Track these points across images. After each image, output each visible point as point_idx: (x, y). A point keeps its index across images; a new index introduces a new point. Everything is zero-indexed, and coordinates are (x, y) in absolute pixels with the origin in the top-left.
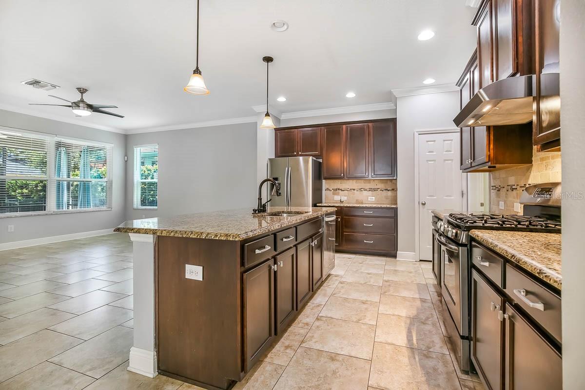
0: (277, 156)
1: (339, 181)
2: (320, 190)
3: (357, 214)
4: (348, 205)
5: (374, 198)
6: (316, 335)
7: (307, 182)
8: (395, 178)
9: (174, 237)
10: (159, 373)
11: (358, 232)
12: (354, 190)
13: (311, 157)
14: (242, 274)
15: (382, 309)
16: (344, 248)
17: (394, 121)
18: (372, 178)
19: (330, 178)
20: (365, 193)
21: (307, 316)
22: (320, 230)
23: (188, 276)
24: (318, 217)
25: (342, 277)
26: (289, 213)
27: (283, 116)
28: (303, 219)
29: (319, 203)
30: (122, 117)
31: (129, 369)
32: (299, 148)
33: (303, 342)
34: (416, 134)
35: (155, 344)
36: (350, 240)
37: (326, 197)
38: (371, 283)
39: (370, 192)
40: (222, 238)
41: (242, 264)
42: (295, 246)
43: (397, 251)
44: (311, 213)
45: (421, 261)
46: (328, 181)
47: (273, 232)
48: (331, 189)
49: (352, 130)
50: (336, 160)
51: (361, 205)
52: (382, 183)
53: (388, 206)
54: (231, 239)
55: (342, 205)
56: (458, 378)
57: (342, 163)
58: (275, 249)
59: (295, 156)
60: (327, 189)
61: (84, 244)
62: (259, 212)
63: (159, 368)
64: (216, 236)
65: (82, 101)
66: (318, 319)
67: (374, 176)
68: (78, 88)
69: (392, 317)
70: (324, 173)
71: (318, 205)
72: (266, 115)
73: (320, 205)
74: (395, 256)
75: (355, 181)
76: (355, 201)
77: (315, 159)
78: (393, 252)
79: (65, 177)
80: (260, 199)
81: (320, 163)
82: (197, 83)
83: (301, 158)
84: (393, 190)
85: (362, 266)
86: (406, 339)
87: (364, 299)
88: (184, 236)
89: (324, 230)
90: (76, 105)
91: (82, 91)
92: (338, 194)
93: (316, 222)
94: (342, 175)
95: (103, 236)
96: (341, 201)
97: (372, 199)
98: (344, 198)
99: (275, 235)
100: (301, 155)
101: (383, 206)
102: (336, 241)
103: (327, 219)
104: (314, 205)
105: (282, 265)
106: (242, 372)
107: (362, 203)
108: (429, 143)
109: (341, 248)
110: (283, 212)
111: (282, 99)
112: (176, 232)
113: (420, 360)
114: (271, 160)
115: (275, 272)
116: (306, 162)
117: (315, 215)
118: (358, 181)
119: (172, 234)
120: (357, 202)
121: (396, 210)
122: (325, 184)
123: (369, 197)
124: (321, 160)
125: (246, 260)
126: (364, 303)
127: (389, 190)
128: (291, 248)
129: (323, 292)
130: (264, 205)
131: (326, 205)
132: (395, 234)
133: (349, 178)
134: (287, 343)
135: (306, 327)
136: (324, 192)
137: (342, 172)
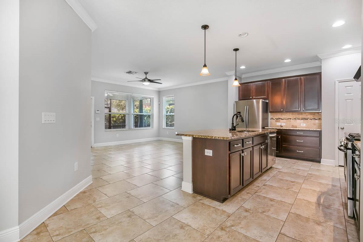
0: (240, 100)
1: (280, 114)
2: (267, 119)
3: (292, 134)
4: (286, 129)
5: (305, 124)
6: (263, 191)
7: (258, 115)
8: (321, 111)
9: (201, 138)
10: (194, 193)
11: (293, 145)
12: (290, 119)
13: (261, 100)
14: (229, 155)
15: (303, 186)
16: (283, 154)
17: (320, 74)
18: (303, 112)
19: (274, 112)
20: (298, 121)
21: (259, 183)
22: (266, 141)
23: (206, 154)
24: (265, 134)
25: (280, 169)
26: (248, 131)
27: (243, 76)
28: (256, 134)
29: (266, 127)
30: (161, 84)
31: (182, 189)
32: (253, 95)
33: (256, 192)
34: (337, 82)
35: (192, 181)
36: (287, 150)
37: (271, 123)
38: (299, 174)
39: (302, 120)
40: (222, 139)
41: (230, 150)
42: (253, 147)
43: (321, 158)
44: (261, 131)
45: (340, 166)
46: (272, 114)
47: (242, 139)
48: (275, 119)
49: (289, 81)
50: (278, 100)
51: (295, 129)
52: (311, 115)
53: (315, 129)
54: (225, 139)
55: (281, 128)
56: (345, 219)
57: (282, 102)
58: (243, 147)
59: (251, 99)
60: (272, 119)
61: (144, 144)
62: (232, 130)
63: (193, 191)
64: (219, 138)
65: (146, 78)
66: (264, 185)
67: (305, 110)
68: (145, 73)
69: (309, 190)
70: (270, 109)
71: (265, 128)
72: (235, 80)
73: (267, 128)
74: (320, 162)
75: (291, 113)
76: (291, 126)
77: (264, 100)
78: (318, 159)
79: (133, 112)
80: (233, 124)
81: (267, 103)
82: (205, 71)
83: (255, 100)
84: (320, 119)
85: (294, 165)
86: (316, 200)
87: (293, 180)
88: (205, 138)
89: (269, 141)
90: (144, 80)
91: (146, 73)
92: (279, 121)
93: (264, 136)
94: (282, 110)
95: (150, 141)
96: (281, 126)
97: (304, 125)
98: (283, 124)
99: (243, 140)
100: (255, 99)
101: (310, 129)
102: (277, 150)
103: (271, 135)
104: (263, 128)
105: (246, 154)
106: (229, 195)
107: (296, 127)
108: (347, 87)
109: (280, 154)
110: (245, 131)
111: (243, 67)
112: (202, 136)
113: (322, 209)
114: (236, 102)
115: (243, 157)
116: (258, 103)
117: (263, 132)
118: (293, 114)
119: (200, 137)
120: (293, 126)
121: (320, 132)
122: (270, 115)
123: (301, 124)
124: (267, 101)
125: (231, 149)
126: (292, 182)
127: (316, 119)
128: (250, 147)
129: (268, 175)
130: (235, 127)
131: (271, 128)
132: (320, 148)
133: (287, 112)
134: (248, 192)
135: (258, 187)
136: (269, 120)
137: (282, 108)
